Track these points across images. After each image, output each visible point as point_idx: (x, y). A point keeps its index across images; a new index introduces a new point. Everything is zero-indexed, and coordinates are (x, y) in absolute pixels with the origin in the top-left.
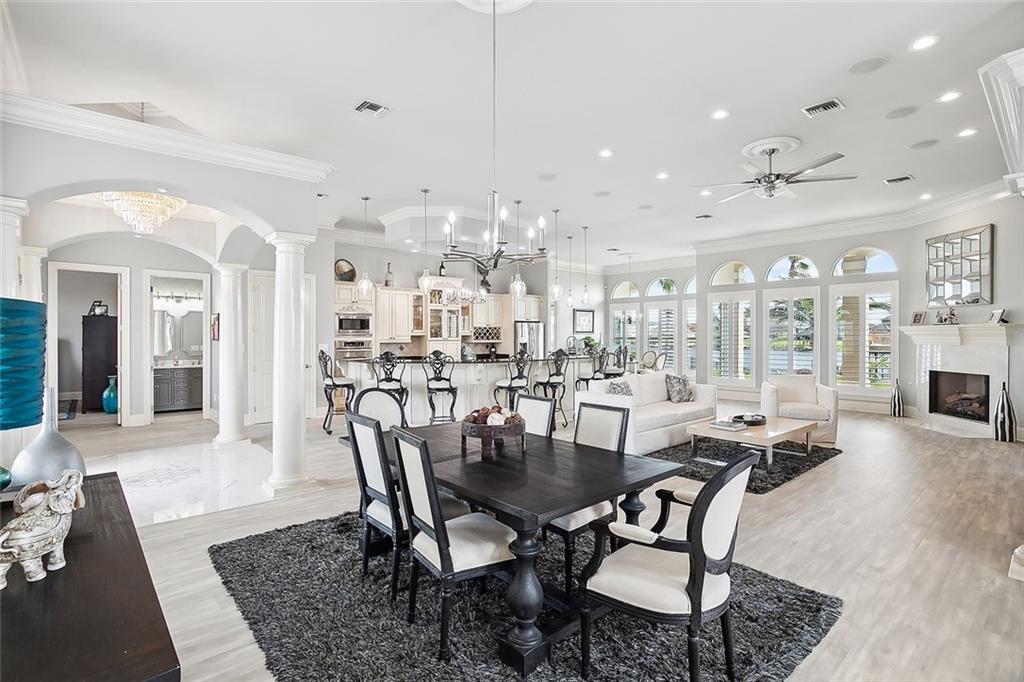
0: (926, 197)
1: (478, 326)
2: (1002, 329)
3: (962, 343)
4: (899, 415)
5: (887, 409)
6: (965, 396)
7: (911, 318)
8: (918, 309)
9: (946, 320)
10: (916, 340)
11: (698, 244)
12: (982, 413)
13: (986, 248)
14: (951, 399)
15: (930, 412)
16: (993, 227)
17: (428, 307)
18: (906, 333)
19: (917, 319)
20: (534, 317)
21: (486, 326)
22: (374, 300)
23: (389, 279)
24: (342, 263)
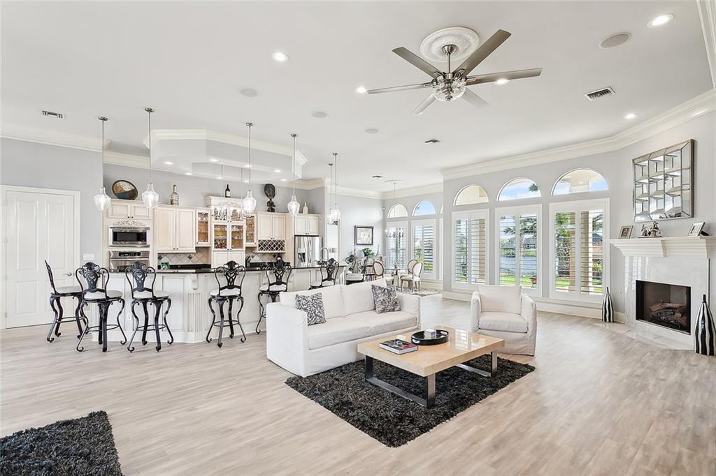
0: (630, 116)
1: (262, 239)
2: (703, 241)
3: (665, 256)
4: (610, 321)
5: (599, 314)
6: (669, 305)
7: (619, 232)
8: (626, 224)
9: (650, 233)
10: (624, 252)
11: (444, 170)
12: (684, 323)
13: (687, 164)
14: (655, 308)
15: (637, 319)
16: (693, 143)
17: (212, 222)
18: (615, 245)
19: (625, 233)
20: (313, 231)
21: (270, 239)
22: (151, 216)
23: (174, 198)
24: (121, 183)
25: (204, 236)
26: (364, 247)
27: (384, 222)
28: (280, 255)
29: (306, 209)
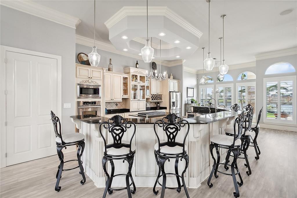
1: (153, 93)
17: (131, 83)
21: (156, 94)
22: (102, 78)
23: (111, 67)
24: (82, 55)
25: (125, 92)
26: (190, 98)
27: (198, 85)
28: (158, 103)
29: (172, 77)
